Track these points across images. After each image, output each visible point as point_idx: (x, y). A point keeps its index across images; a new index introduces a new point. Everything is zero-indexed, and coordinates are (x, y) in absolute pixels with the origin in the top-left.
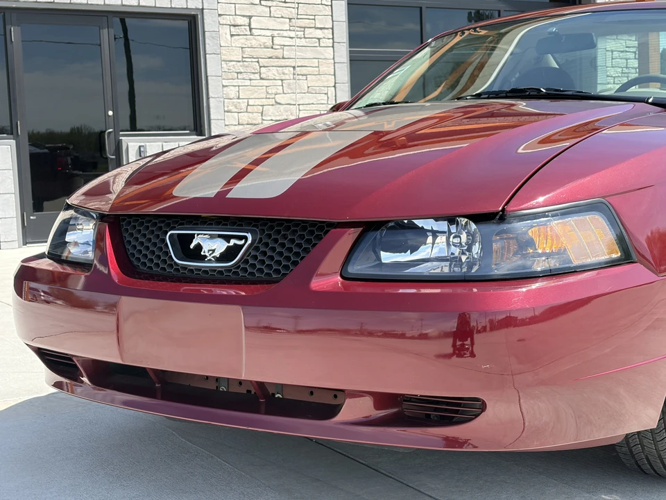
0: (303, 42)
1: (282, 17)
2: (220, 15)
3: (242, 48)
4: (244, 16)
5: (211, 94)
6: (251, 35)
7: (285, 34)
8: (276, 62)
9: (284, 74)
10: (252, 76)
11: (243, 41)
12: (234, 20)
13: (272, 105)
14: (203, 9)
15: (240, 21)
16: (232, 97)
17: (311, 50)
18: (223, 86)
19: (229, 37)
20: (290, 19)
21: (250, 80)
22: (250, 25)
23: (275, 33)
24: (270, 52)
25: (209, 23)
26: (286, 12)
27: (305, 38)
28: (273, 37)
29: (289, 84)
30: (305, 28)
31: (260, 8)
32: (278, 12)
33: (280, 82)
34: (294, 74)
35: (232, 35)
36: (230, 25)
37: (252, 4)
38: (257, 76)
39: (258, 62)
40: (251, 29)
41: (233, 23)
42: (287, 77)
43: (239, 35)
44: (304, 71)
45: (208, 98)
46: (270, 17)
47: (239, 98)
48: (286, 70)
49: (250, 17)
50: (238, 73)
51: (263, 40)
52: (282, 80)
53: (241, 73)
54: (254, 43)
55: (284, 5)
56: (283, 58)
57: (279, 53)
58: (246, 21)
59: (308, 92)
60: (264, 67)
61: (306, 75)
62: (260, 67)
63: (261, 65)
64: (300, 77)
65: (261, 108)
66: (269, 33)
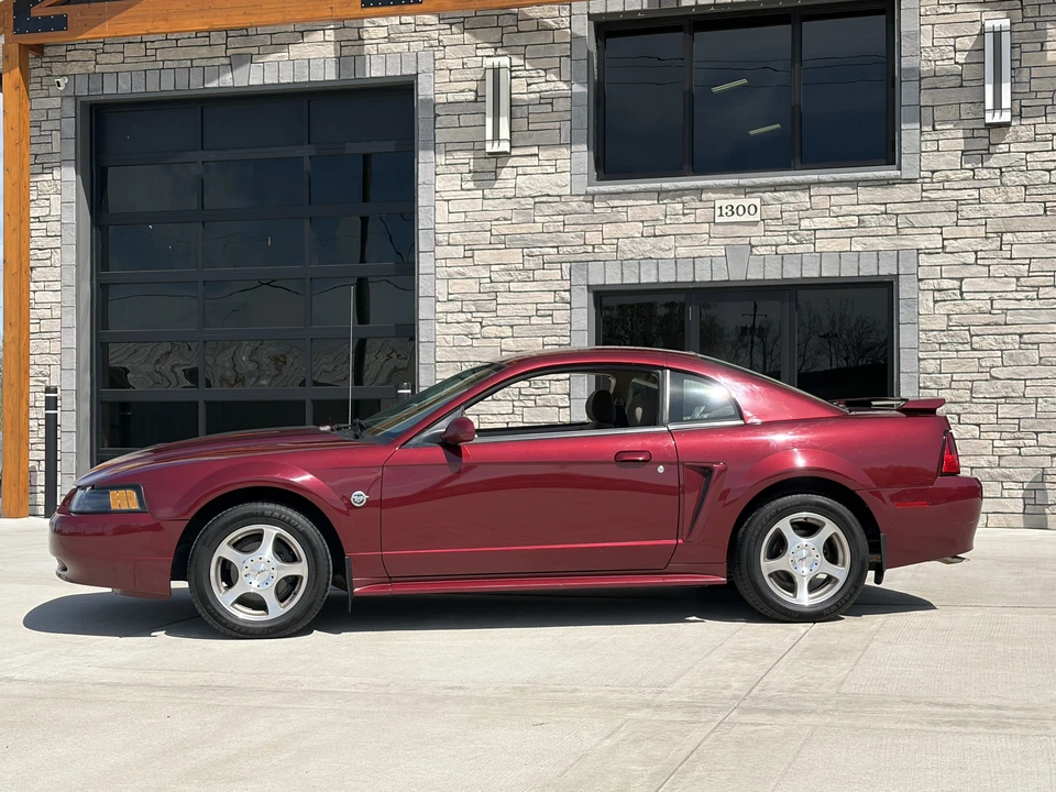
0: (1037, 304)
1: (1006, 276)
2: (920, 280)
3: (948, 315)
4: (952, 279)
5: (902, 369)
6: (962, 299)
7: (1010, 295)
8: (994, 329)
9: (1004, 343)
10: (960, 347)
11: (950, 307)
12: (939, 284)
13: (987, 380)
14: (898, 275)
15: (946, 284)
16: (930, 371)
17: (1047, 314)
18: (920, 359)
19: (931, 304)
20: (1018, 278)
21: (957, 351)
22: (960, 289)
23: (995, 296)
24: (987, 318)
25: (905, 290)
26: (1011, 270)
27: (1038, 298)
28: (992, 300)
29: (1011, 355)
30: (1038, 287)
31: (975, 269)
32: (1000, 271)
33: (999, 353)
34: (1021, 343)
35: (935, 302)
36: (934, 290)
37: (965, 264)
38: (968, 347)
39: (969, 330)
40: (962, 293)
41: (937, 287)
42: (1010, 347)
43: (945, 301)
44: (1034, 338)
45: (899, 373)
46: (989, 277)
47: (940, 373)
48: (1008, 339)
49: (961, 279)
50: (940, 344)
51: (978, 304)
52: (1002, 350)
53: (944, 343)
54: (964, 308)
55: (1010, 262)
56: (1006, 324)
57: (1000, 319)
58: (956, 283)
59: (1040, 364)
60: (977, 335)
61: (1038, 344)
62: (972, 336)
63: (972, 333)
64: (1030, 346)
65: (970, 384)
66: (986, 296)
